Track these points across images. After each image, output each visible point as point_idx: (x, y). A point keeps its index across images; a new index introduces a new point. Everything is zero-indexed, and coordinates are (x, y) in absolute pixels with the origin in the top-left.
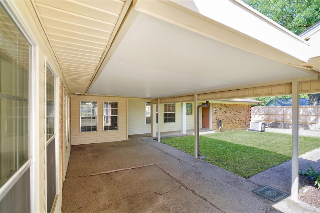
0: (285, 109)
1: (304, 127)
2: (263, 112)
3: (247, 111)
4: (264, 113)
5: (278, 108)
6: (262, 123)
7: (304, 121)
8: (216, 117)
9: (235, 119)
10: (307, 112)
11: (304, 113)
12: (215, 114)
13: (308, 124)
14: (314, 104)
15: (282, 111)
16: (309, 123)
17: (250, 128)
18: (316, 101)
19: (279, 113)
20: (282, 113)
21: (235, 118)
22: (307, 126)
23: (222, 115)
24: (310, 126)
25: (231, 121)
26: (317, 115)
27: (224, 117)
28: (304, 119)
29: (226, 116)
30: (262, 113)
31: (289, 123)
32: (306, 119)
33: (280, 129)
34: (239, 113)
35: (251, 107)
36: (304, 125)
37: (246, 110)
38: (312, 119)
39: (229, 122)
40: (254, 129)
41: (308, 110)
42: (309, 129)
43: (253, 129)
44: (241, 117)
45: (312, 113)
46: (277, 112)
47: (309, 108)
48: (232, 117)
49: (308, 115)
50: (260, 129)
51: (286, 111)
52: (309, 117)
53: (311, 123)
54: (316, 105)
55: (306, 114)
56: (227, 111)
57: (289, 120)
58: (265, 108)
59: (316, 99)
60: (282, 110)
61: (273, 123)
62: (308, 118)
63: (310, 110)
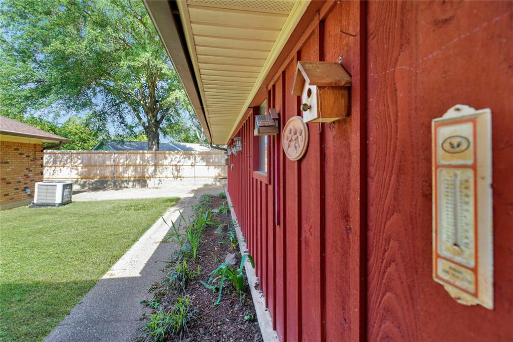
0: (116, 155)
1: (142, 183)
2: (79, 161)
3: (31, 158)
4: (82, 163)
5: (106, 153)
6: (64, 185)
7: (141, 175)
10: (144, 160)
11: (141, 163)
13: (146, 179)
14: (154, 149)
15: (112, 160)
16: (148, 178)
17: (35, 202)
18: (155, 144)
19: (108, 163)
20: (112, 162)
22: (145, 181)
24: (148, 181)
26: (156, 165)
28: (141, 171)
30: (76, 164)
31: (122, 179)
32: (144, 172)
33: (106, 192)
35: (42, 151)
36: (141, 182)
37: (28, 156)
38: (151, 169)
40: (44, 201)
41: (146, 158)
42: (148, 187)
43: (41, 202)
45: (150, 162)
46: (104, 161)
47: (147, 155)
49: (146, 166)
50: (58, 200)
51: (118, 159)
52: (147, 168)
53: (150, 177)
54: (156, 150)
55: (144, 164)
57: (123, 174)
58: (83, 153)
59: (155, 143)
60: (112, 157)
61: (96, 181)
62: (146, 170)
63: (148, 157)
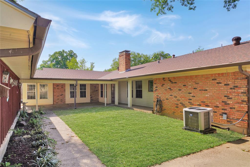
8: (157, 95)
9: (191, 101)
12: (156, 92)
21: (191, 99)
23: (165, 94)
25: (181, 103)
27: (168, 96)
29: (171, 95)
34: (200, 90)
39: (177, 104)
44: (207, 98)
48: (183, 97)
56: (173, 87)
